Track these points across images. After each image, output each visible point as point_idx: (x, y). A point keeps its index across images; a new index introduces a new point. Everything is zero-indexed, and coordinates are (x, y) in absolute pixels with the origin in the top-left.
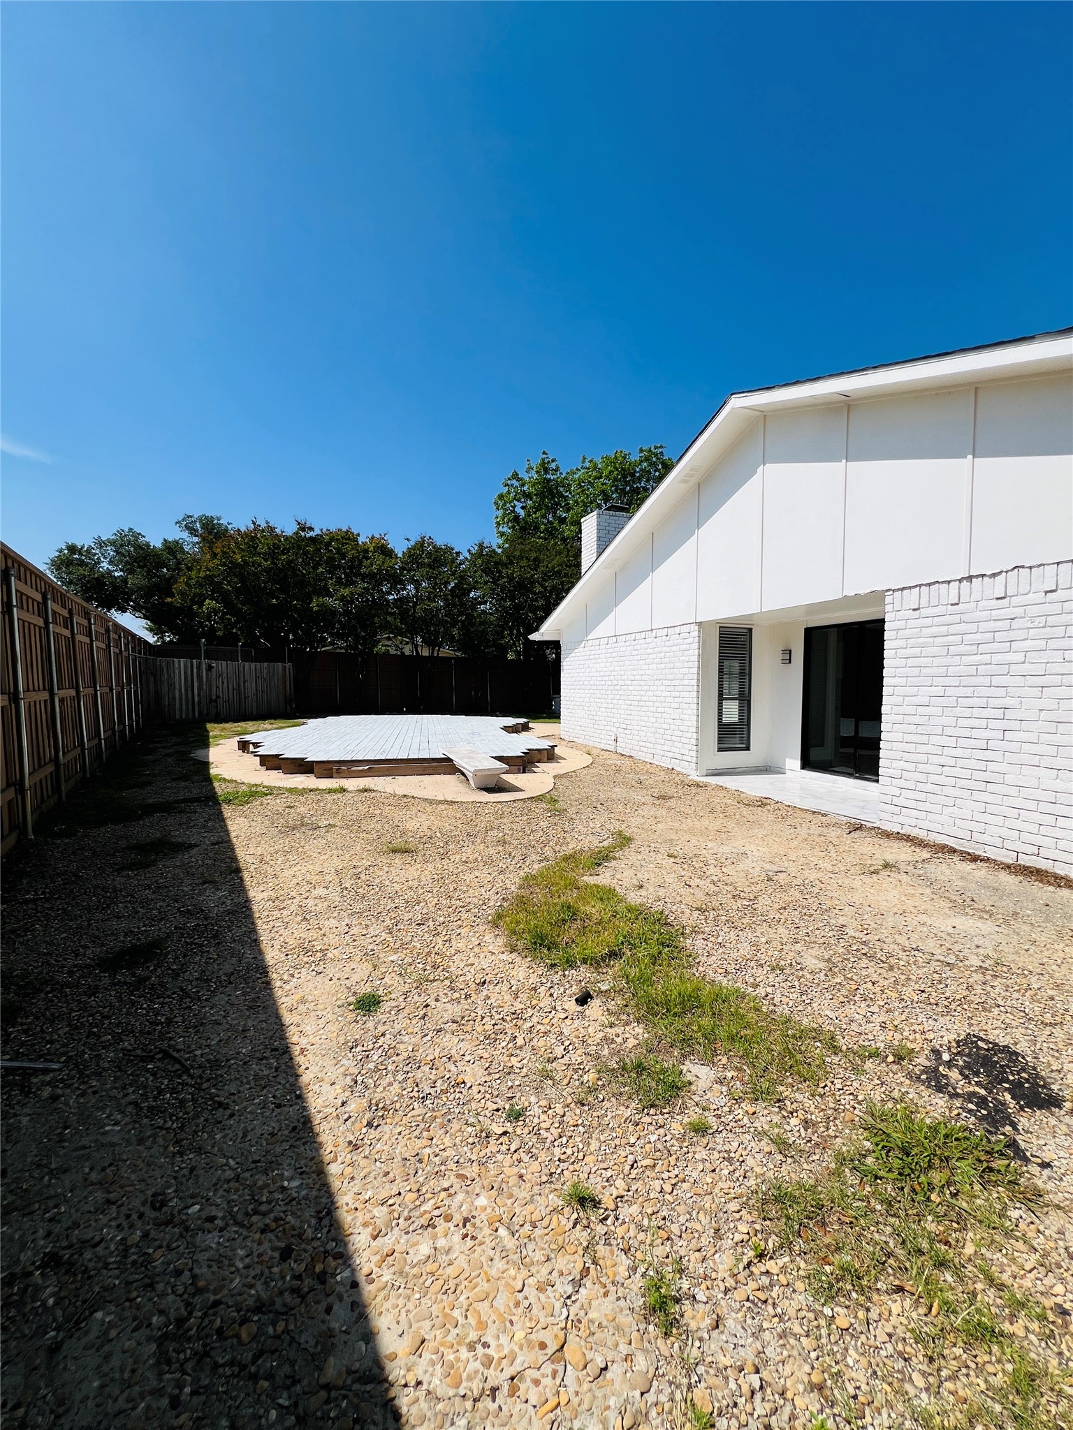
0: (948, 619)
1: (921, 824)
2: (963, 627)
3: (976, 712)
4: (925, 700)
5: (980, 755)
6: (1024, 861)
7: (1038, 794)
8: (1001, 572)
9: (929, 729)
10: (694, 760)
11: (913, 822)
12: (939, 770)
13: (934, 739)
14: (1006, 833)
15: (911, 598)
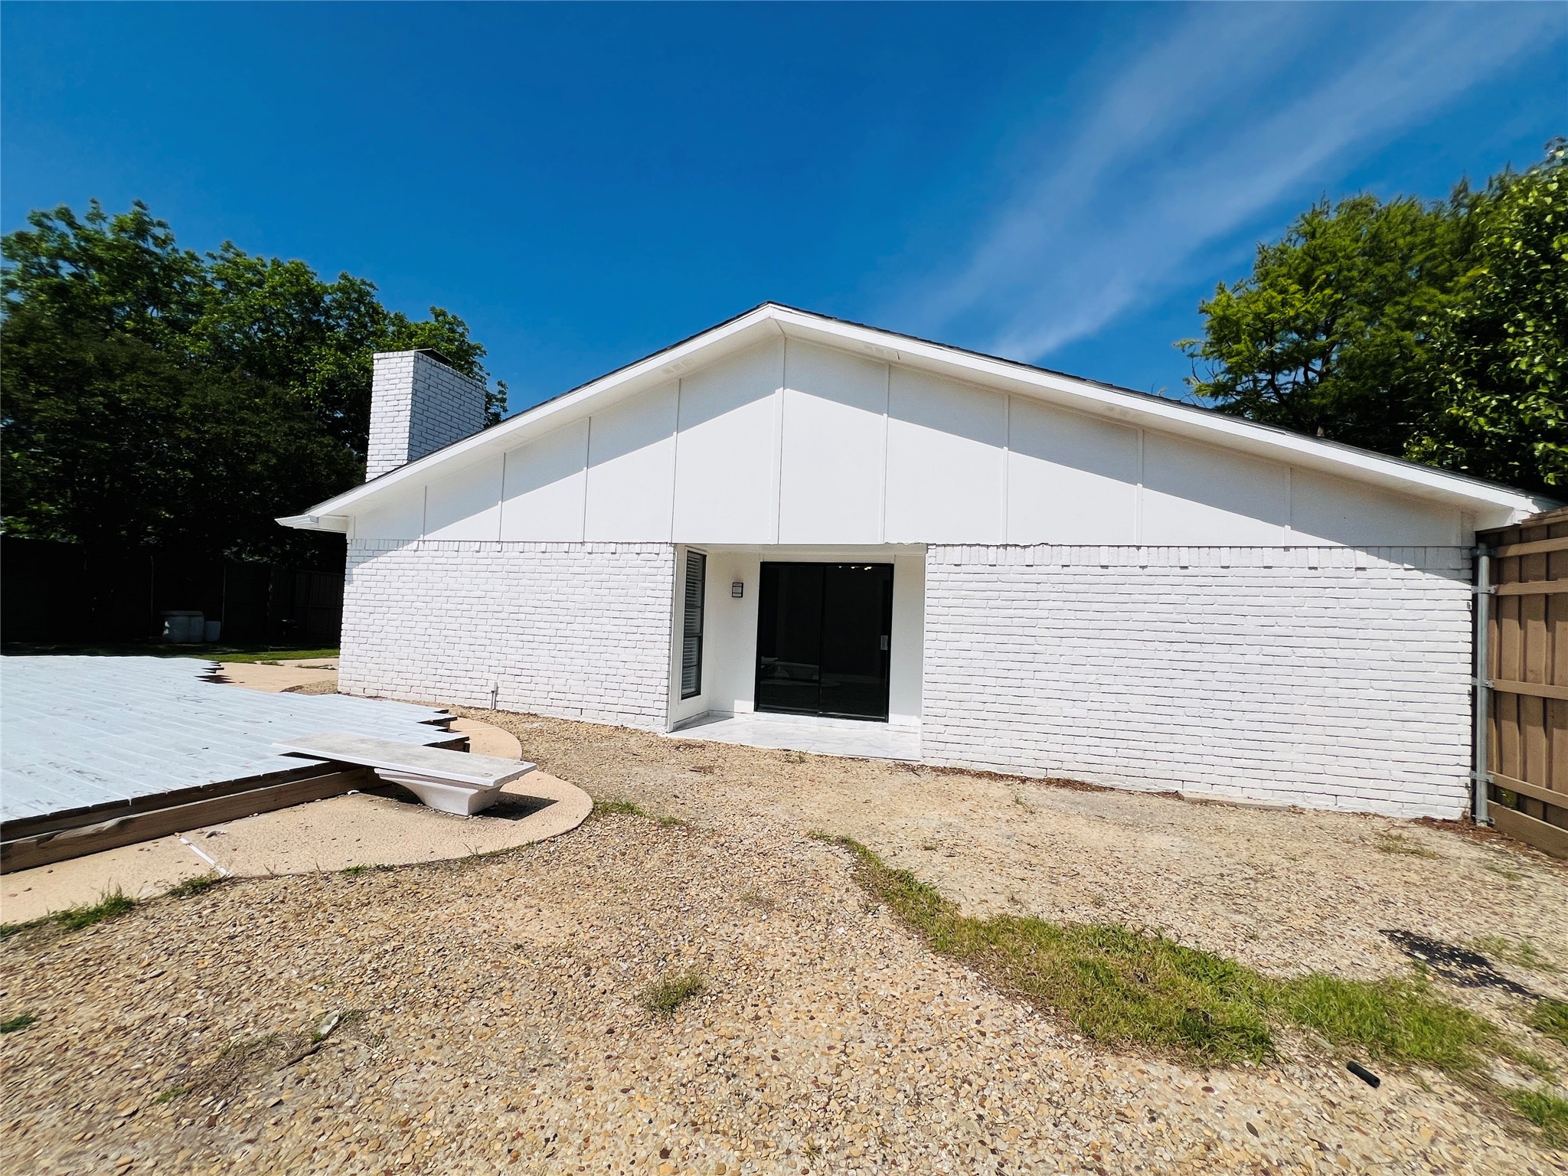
0: (986, 577)
1: (964, 756)
2: (999, 586)
3: (1012, 656)
4: (967, 646)
5: (1017, 692)
6: (1054, 775)
7: (1060, 721)
8: (1029, 546)
9: (971, 671)
10: (663, 713)
11: (957, 755)
12: (981, 706)
13: (976, 680)
14: (1038, 754)
15: (955, 554)
